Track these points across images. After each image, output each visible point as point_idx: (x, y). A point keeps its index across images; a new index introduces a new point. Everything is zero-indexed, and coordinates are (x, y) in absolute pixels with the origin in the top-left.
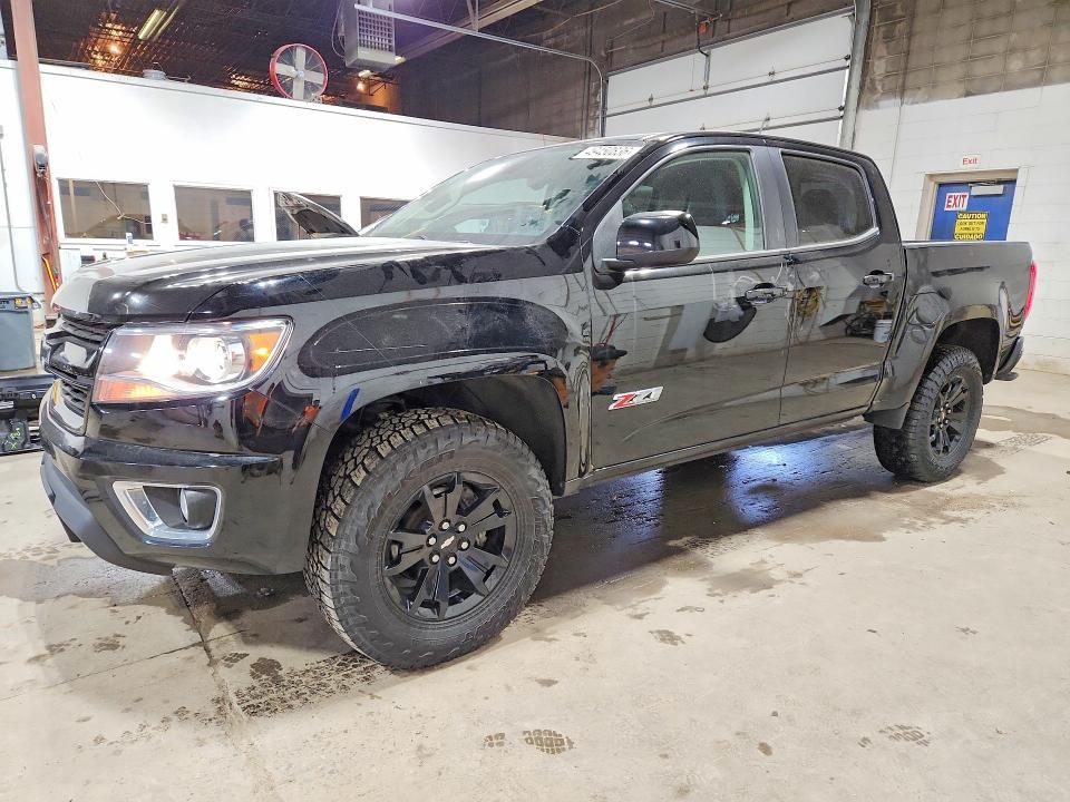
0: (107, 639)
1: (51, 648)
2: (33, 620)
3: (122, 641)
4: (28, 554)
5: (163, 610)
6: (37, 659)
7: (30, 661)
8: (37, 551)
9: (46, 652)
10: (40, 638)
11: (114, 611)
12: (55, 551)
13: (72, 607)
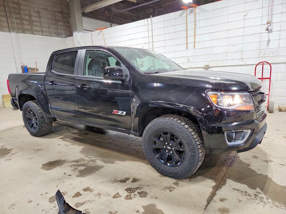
0: (255, 158)
1: (267, 162)
2: (270, 171)
3: (253, 157)
4: (265, 200)
5: (240, 158)
6: (271, 161)
7: (273, 162)
8: (261, 199)
9: (269, 162)
10: (269, 165)
11: (250, 163)
12: (255, 195)
13: (259, 170)
